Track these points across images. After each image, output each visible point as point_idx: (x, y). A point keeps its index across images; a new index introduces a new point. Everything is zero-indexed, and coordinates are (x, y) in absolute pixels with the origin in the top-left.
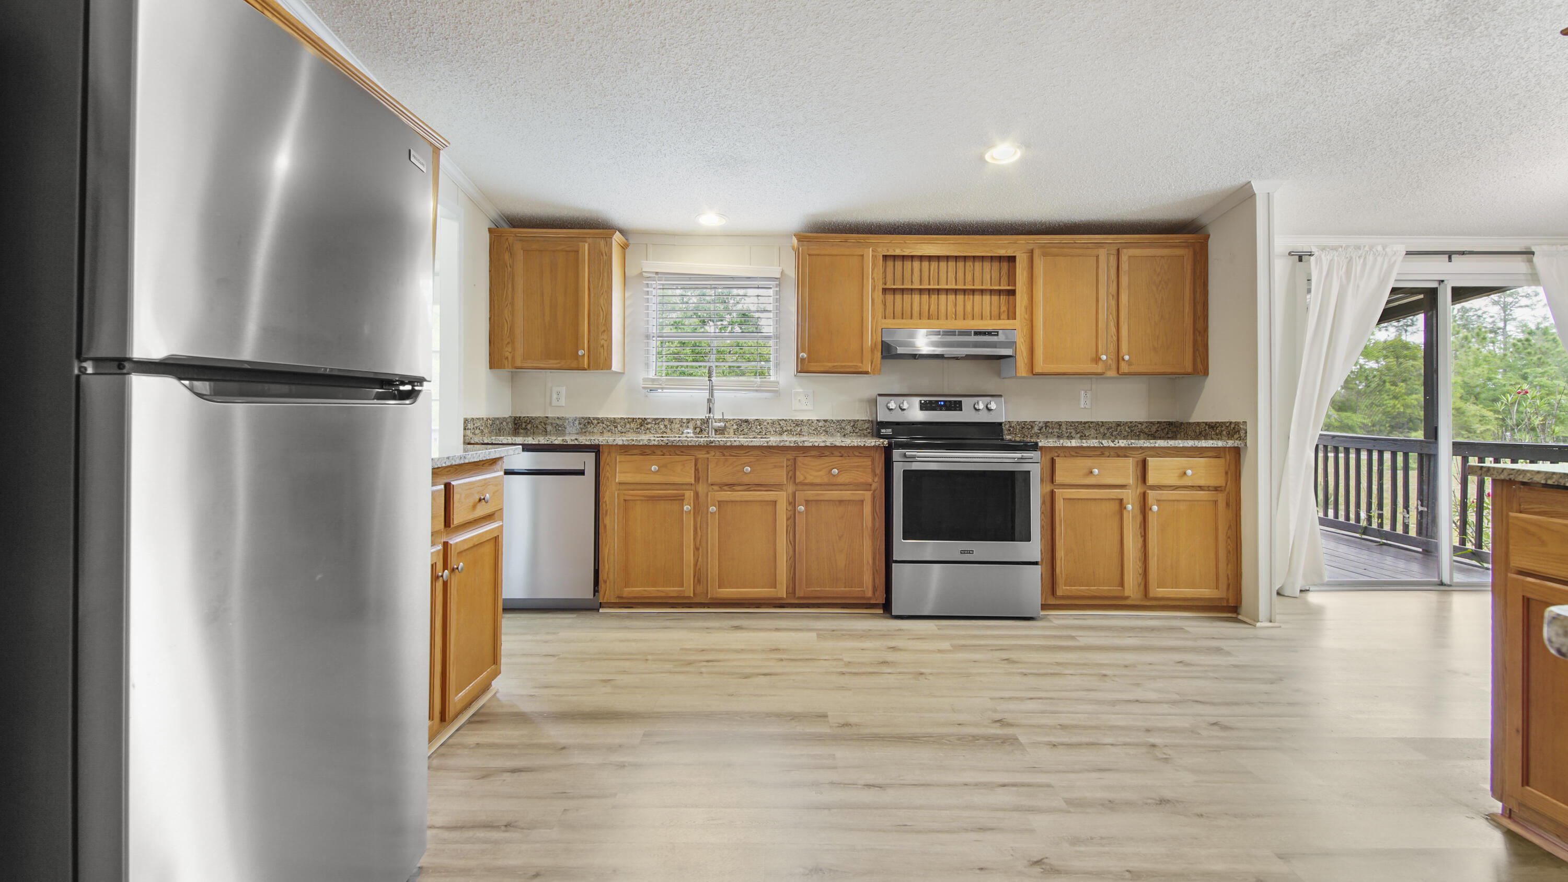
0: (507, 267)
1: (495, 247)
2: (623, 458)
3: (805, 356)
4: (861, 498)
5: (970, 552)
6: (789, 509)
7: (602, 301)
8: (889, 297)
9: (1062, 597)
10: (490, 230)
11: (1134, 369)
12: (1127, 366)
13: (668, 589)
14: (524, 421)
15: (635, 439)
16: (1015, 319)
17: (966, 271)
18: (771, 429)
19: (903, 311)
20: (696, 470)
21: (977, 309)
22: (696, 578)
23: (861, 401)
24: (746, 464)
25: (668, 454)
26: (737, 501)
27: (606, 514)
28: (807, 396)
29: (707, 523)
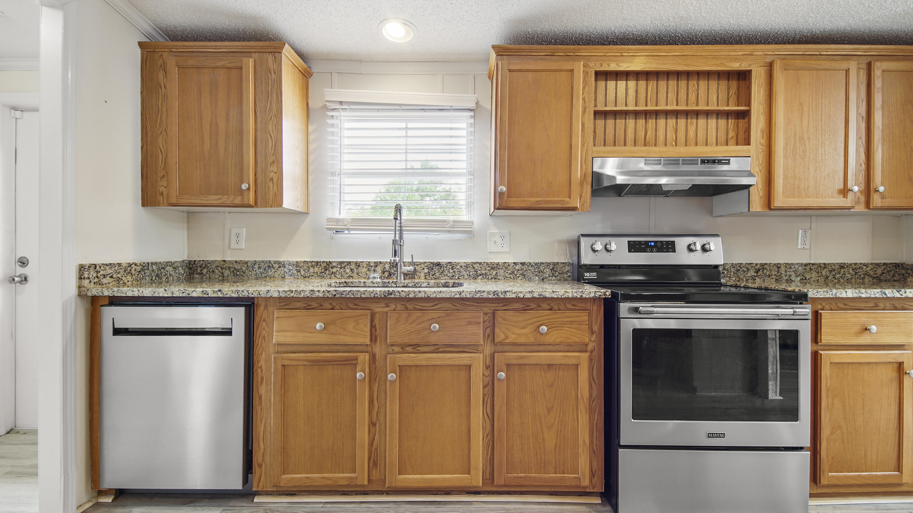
0: (161, 88)
1: (147, 64)
2: (282, 313)
3: (504, 189)
4: (573, 361)
5: (721, 435)
6: (486, 374)
7: (270, 127)
8: (600, 123)
9: (828, 486)
10: (141, 44)
11: (888, 203)
12: (880, 200)
13: (337, 475)
14: (198, 265)
15: (294, 289)
16: (749, 144)
17: (690, 91)
18: (464, 273)
19: (615, 138)
20: (373, 326)
21: (701, 134)
22: (372, 459)
23: (560, 242)
24: (433, 320)
25: (338, 307)
26: (422, 366)
27: (262, 382)
28: (503, 237)
29: (386, 392)
